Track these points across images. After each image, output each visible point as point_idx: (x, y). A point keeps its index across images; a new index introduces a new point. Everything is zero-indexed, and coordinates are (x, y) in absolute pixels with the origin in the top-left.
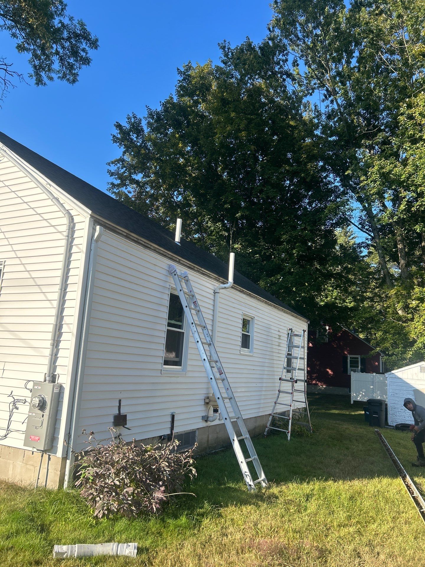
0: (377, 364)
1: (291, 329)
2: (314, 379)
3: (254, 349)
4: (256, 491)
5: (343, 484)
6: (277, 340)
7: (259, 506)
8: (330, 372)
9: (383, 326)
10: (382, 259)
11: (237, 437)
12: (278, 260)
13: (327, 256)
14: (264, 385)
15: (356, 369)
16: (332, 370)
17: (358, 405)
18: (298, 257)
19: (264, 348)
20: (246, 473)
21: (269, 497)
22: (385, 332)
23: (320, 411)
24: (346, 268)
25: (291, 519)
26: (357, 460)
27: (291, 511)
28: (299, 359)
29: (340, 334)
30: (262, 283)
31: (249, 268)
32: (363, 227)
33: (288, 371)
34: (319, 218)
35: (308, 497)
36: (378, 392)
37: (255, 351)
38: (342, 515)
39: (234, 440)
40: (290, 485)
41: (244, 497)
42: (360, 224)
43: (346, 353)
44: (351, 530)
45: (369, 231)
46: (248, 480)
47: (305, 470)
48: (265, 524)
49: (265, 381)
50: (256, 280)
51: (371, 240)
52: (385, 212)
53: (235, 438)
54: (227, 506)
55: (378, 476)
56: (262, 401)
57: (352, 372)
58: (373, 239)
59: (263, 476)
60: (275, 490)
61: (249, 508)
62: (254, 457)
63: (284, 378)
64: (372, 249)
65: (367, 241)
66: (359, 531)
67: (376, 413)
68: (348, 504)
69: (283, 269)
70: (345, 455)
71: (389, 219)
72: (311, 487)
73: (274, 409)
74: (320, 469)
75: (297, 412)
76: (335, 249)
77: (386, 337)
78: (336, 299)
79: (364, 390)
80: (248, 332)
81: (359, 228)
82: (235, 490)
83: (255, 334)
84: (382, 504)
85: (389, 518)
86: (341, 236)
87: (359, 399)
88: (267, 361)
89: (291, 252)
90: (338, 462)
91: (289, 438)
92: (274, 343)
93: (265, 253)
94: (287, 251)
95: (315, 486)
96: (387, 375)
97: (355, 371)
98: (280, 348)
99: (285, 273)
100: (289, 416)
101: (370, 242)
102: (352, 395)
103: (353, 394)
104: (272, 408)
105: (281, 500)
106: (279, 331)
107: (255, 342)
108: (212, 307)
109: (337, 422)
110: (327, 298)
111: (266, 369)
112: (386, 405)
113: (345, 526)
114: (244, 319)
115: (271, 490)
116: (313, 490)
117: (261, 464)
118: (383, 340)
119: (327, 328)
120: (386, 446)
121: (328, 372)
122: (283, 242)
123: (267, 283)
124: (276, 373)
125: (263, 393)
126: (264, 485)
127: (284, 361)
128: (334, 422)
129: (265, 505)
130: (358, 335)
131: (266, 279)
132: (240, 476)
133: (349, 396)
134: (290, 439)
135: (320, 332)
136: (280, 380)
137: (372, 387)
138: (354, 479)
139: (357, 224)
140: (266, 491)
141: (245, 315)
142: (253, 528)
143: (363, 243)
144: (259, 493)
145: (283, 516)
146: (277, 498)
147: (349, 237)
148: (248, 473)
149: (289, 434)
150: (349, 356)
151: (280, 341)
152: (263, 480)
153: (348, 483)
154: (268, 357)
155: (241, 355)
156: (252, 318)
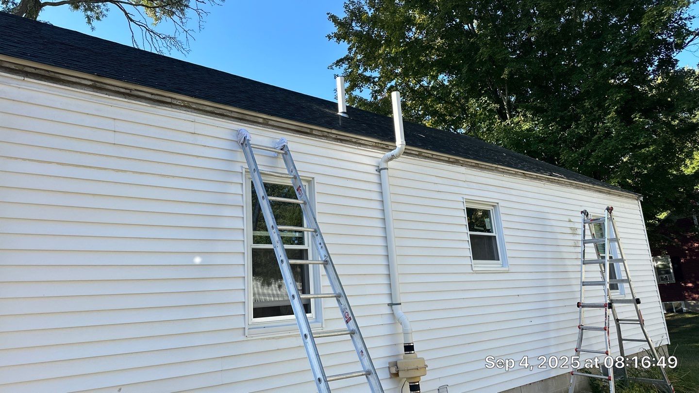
1: (584, 212)
3: (512, 259)
6: (571, 237)
80: (489, 231)
83: (506, 232)
92: (562, 243)
106: (570, 221)
107: (508, 246)
108: (376, 196)
114: (469, 209)
124: (571, 296)
125: (552, 334)
136: (578, 306)
141: (470, 201)
151: (578, 238)
154: (550, 269)
155: (477, 273)
156: (493, 206)
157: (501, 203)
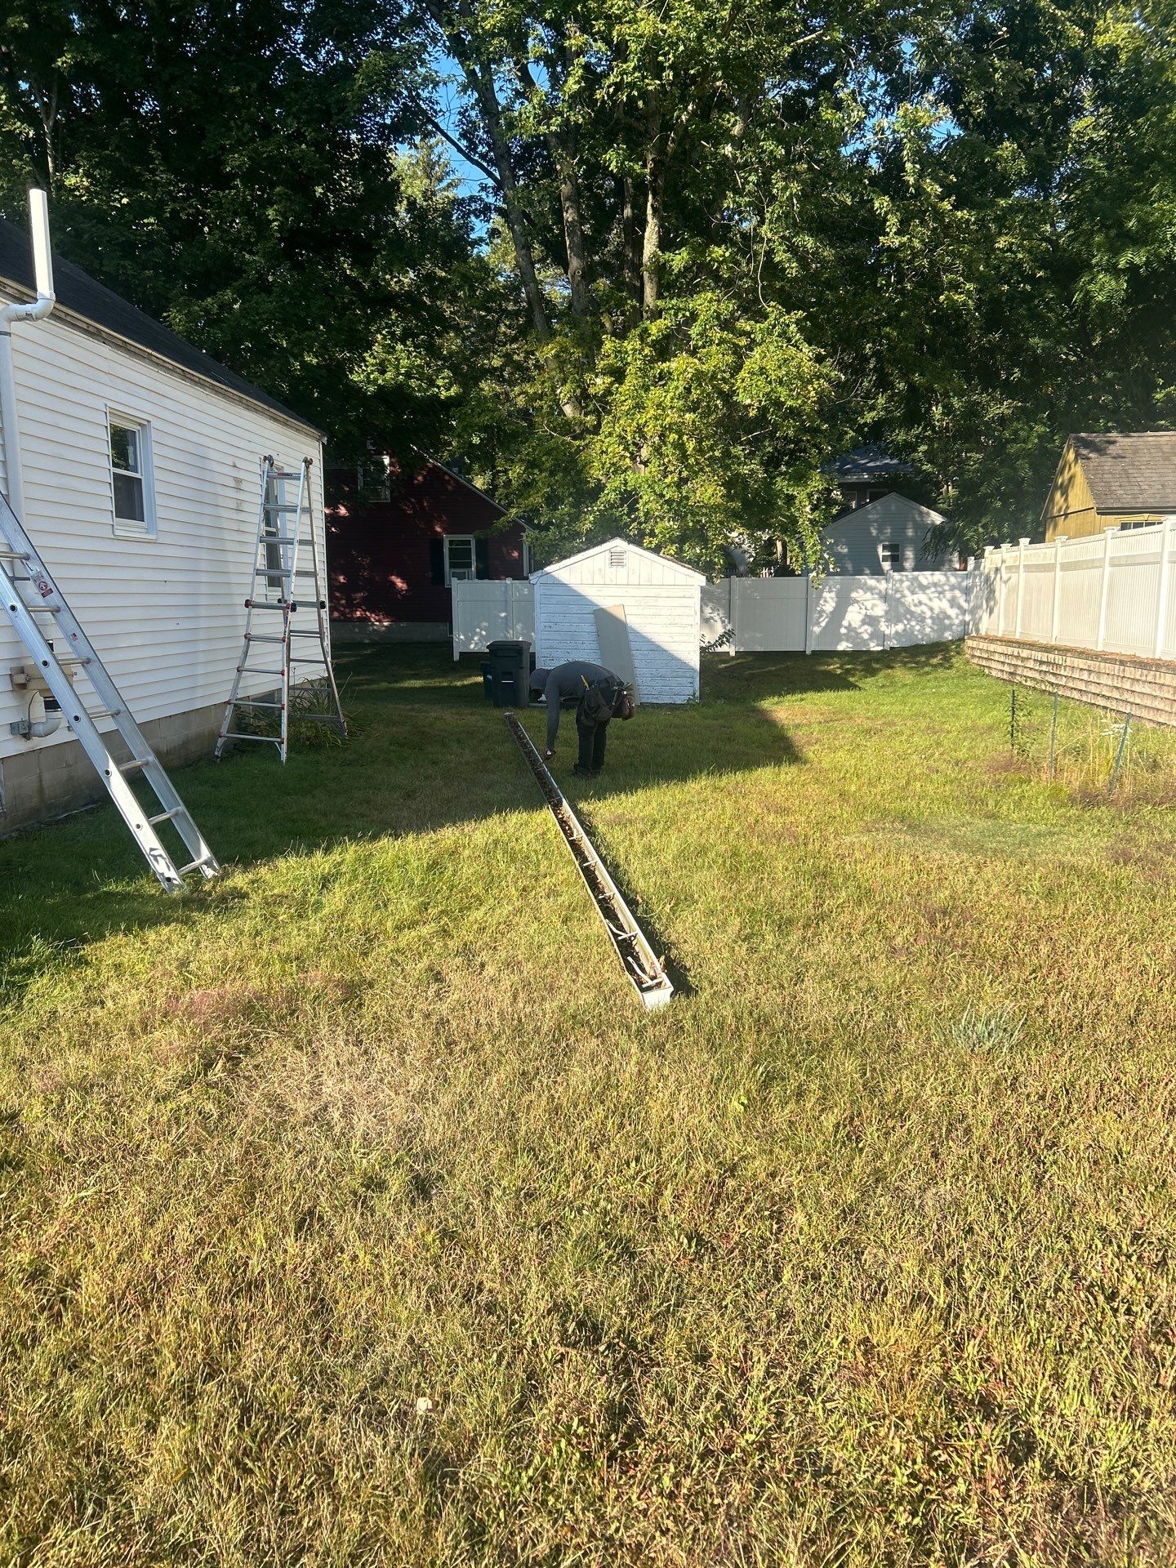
0: (516, 554)
1: (269, 459)
2: (358, 606)
3: (159, 521)
4: (187, 890)
5: (417, 839)
6: (232, 493)
7: (194, 923)
8: (400, 583)
9: (526, 450)
10: (523, 252)
11: (118, 763)
12: (221, 238)
13: (375, 235)
14: (203, 623)
15: (465, 570)
16: (404, 579)
17: (471, 661)
18: (286, 235)
19: (192, 518)
20: (153, 853)
21: (223, 899)
22: (532, 465)
23: (375, 686)
24: (429, 278)
25: (277, 936)
26: (456, 783)
27: (281, 918)
28: (296, 544)
29: (420, 478)
30: (176, 317)
31: (127, 263)
32: (472, 147)
33: (274, 582)
34: (338, 102)
35: (326, 882)
36: (519, 627)
37: (162, 526)
38: (405, 905)
39: (107, 772)
40: (281, 863)
41: (150, 908)
42: (463, 135)
43: (439, 529)
44: (425, 930)
45: (488, 162)
46: (163, 867)
47: (324, 823)
48: (207, 958)
49: (203, 612)
50: (156, 307)
51: (496, 191)
52: (527, 99)
53: (112, 767)
54: (102, 937)
55: (499, 811)
56: (200, 670)
57: (455, 581)
58: (499, 186)
59: (205, 853)
60: (240, 880)
61: (165, 931)
62: (174, 808)
63: (257, 599)
64: (496, 220)
65: (483, 194)
66: (445, 931)
67: (508, 675)
68: (422, 880)
69: (240, 272)
70: (427, 778)
71: (539, 123)
72: (335, 857)
73: (236, 687)
74: (363, 815)
75: (306, 690)
76: (395, 214)
77: (534, 479)
78: (408, 375)
79: (484, 624)
80: (134, 469)
81: (460, 150)
82: (125, 897)
83: (158, 474)
84: (502, 866)
85: (513, 891)
86: (414, 176)
87: (472, 646)
88: (204, 555)
89: (260, 216)
90: (409, 795)
91: (284, 756)
92: (220, 501)
93: (174, 212)
94: (246, 211)
95: (348, 853)
96: (533, 578)
97: (461, 577)
98: (242, 517)
99: (246, 287)
100: (280, 701)
101: (491, 200)
102: (455, 639)
103: (459, 637)
104: (230, 686)
105: (256, 898)
106: (235, 466)
107: (159, 500)
109: (416, 706)
110: (383, 372)
111: (204, 578)
112: (533, 655)
113: (413, 925)
114: (113, 427)
115: (229, 883)
116: (340, 864)
117: (199, 827)
118: (528, 485)
119: (387, 460)
120: (525, 745)
121: (394, 584)
122: (232, 176)
123: (192, 318)
124: (235, 589)
125: (202, 646)
126: (209, 873)
127: (256, 554)
128: (409, 707)
129: (210, 918)
130: (470, 481)
131: (187, 305)
132: (137, 862)
133: (449, 643)
134: (287, 759)
135: (366, 473)
136: (247, 606)
137: (503, 615)
138: (442, 826)
139: (455, 136)
140: (214, 887)
141: (114, 413)
142: (176, 973)
143: (472, 199)
144: (195, 895)
145: (258, 934)
146: (244, 896)
147: (440, 180)
148: (161, 851)
149: (284, 746)
150: (447, 538)
151: (241, 496)
152: (206, 863)
153: (427, 838)
154: (206, 544)
155: (118, 539)
156: (140, 424)
157: (155, 423)
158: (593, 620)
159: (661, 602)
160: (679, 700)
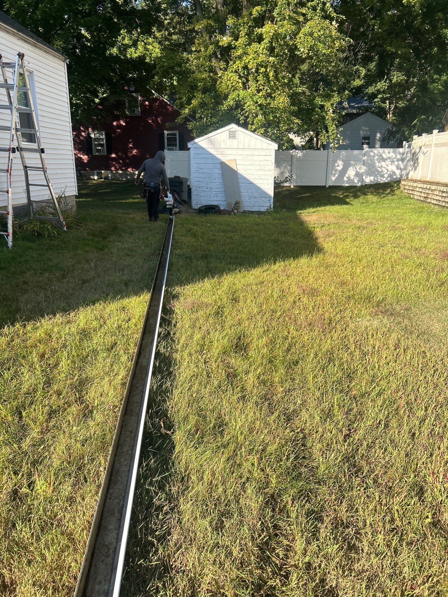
15: (174, 147)
91: (10, 244)
96: (189, 146)
97: (170, 150)
100: (7, 210)
112: (190, 185)
119: (139, 97)
134: (12, 246)
135: (129, 102)
149: (10, 237)
150: (166, 132)
158: (220, 167)
159: (255, 158)
160: (263, 209)
